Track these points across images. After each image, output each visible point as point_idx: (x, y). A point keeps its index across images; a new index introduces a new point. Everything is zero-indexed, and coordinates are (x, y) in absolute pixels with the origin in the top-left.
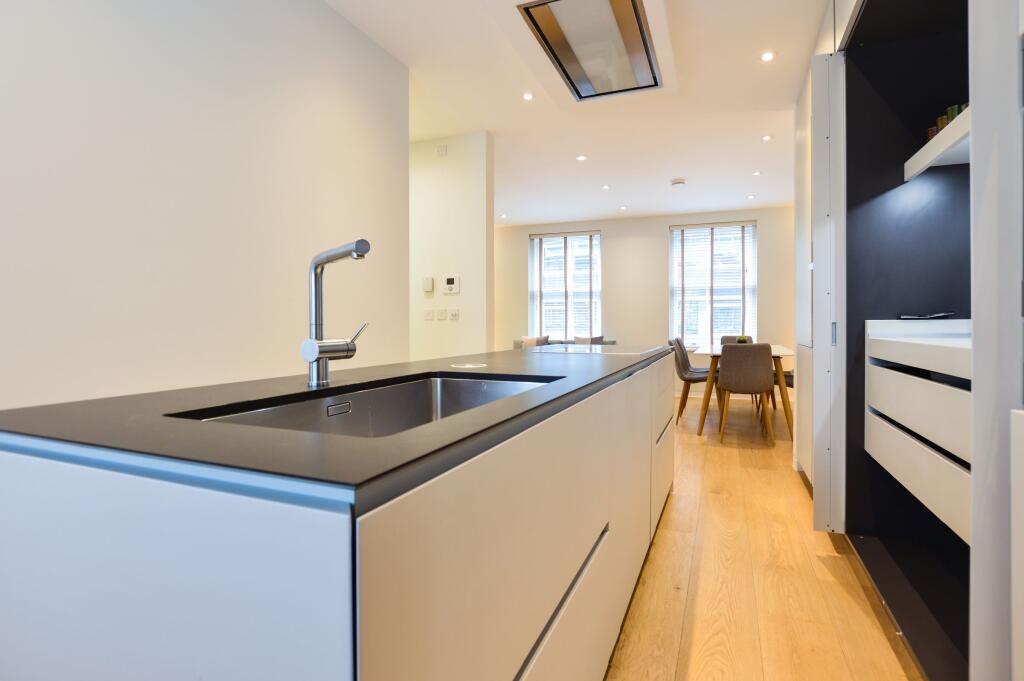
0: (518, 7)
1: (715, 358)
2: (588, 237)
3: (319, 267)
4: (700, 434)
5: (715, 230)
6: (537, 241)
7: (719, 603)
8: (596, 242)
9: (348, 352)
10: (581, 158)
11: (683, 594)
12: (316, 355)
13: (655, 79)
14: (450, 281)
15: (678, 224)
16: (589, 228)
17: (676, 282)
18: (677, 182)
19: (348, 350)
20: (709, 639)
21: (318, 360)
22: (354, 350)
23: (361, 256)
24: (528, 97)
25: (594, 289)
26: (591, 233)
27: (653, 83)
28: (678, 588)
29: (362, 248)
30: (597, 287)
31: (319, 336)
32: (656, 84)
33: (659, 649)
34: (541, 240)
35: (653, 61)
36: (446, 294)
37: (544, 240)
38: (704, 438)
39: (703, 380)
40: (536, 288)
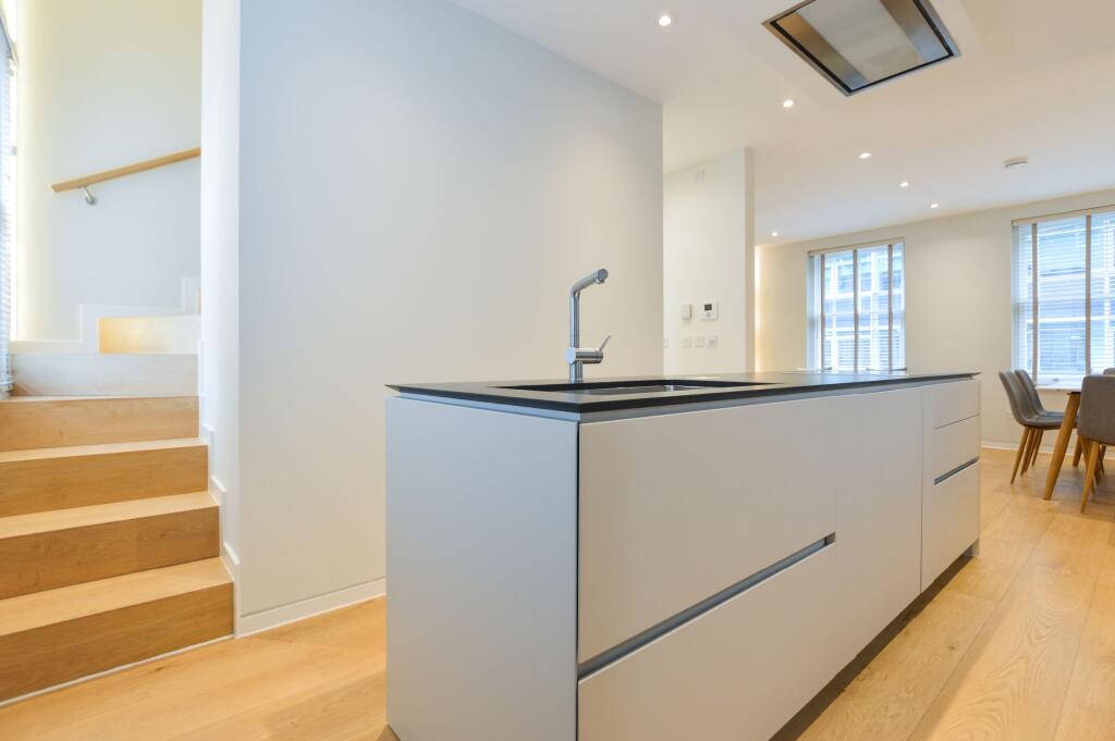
0: (764, 24)
1: (1074, 394)
2: (886, 247)
3: (576, 293)
4: (1048, 497)
5: (1093, 219)
6: (817, 258)
7: (1010, 673)
8: (897, 254)
9: (596, 358)
10: (865, 156)
11: (957, 655)
12: (573, 359)
13: (948, 49)
14: (708, 307)
15: (1025, 219)
16: (887, 238)
17: (1024, 295)
18: (1011, 164)
19: (597, 357)
20: (980, 702)
21: (575, 362)
22: (602, 357)
23: (602, 281)
24: (788, 104)
25: (894, 310)
26: (890, 243)
27: (947, 54)
28: (953, 648)
29: (602, 276)
30: (899, 307)
31: (576, 345)
32: (951, 54)
33: (909, 693)
34: (823, 256)
35: (941, 31)
36: (704, 320)
37: (826, 256)
38: (1054, 504)
39: (1056, 426)
40: (817, 312)
